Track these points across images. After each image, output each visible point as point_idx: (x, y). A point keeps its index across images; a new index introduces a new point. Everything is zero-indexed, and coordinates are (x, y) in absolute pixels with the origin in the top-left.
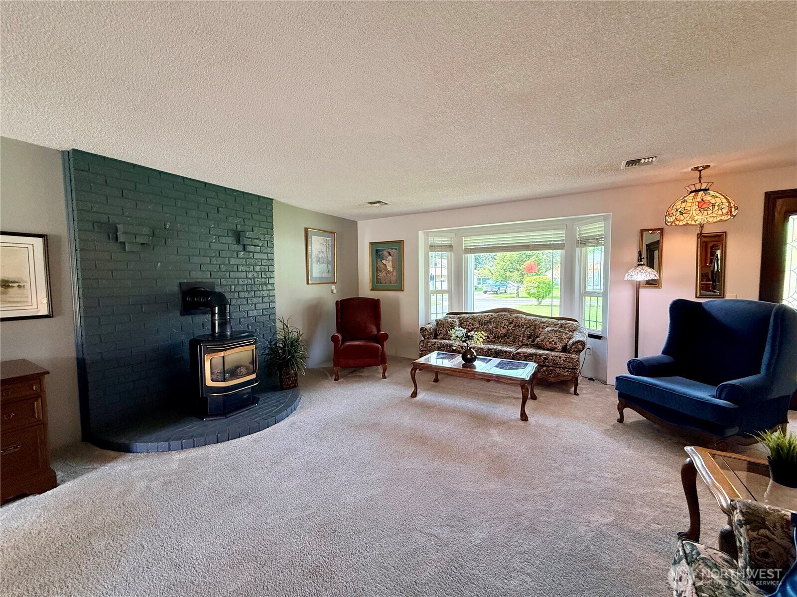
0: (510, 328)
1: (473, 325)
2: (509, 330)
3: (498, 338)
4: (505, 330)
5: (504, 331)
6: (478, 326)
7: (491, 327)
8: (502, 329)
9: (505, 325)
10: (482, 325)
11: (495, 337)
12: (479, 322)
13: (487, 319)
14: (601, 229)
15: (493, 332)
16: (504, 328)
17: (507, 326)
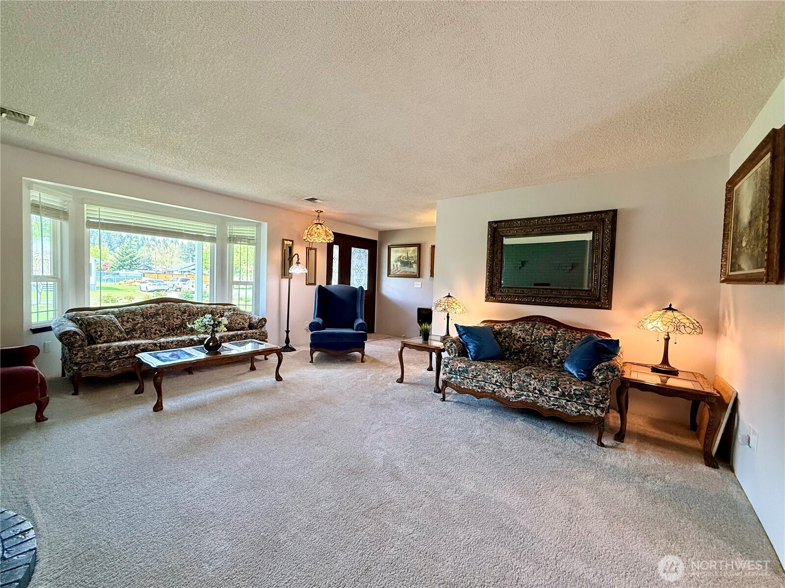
0: (185, 318)
1: (133, 320)
2: (183, 319)
3: (173, 329)
4: (179, 320)
5: (178, 322)
6: (143, 320)
7: (161, 319)
8: (175, 319)
9: (178, 315)
10: (148, 319)
11: (168, 330)
12: (142, 315)
13: (153, 310)
14: (253, 232)
15: (165, 325)
16: (177, 319)
17: (181, 316)
